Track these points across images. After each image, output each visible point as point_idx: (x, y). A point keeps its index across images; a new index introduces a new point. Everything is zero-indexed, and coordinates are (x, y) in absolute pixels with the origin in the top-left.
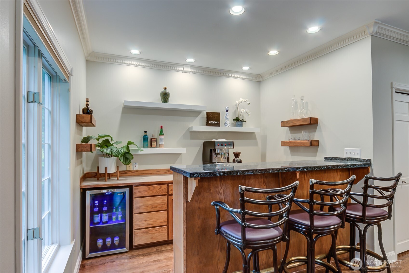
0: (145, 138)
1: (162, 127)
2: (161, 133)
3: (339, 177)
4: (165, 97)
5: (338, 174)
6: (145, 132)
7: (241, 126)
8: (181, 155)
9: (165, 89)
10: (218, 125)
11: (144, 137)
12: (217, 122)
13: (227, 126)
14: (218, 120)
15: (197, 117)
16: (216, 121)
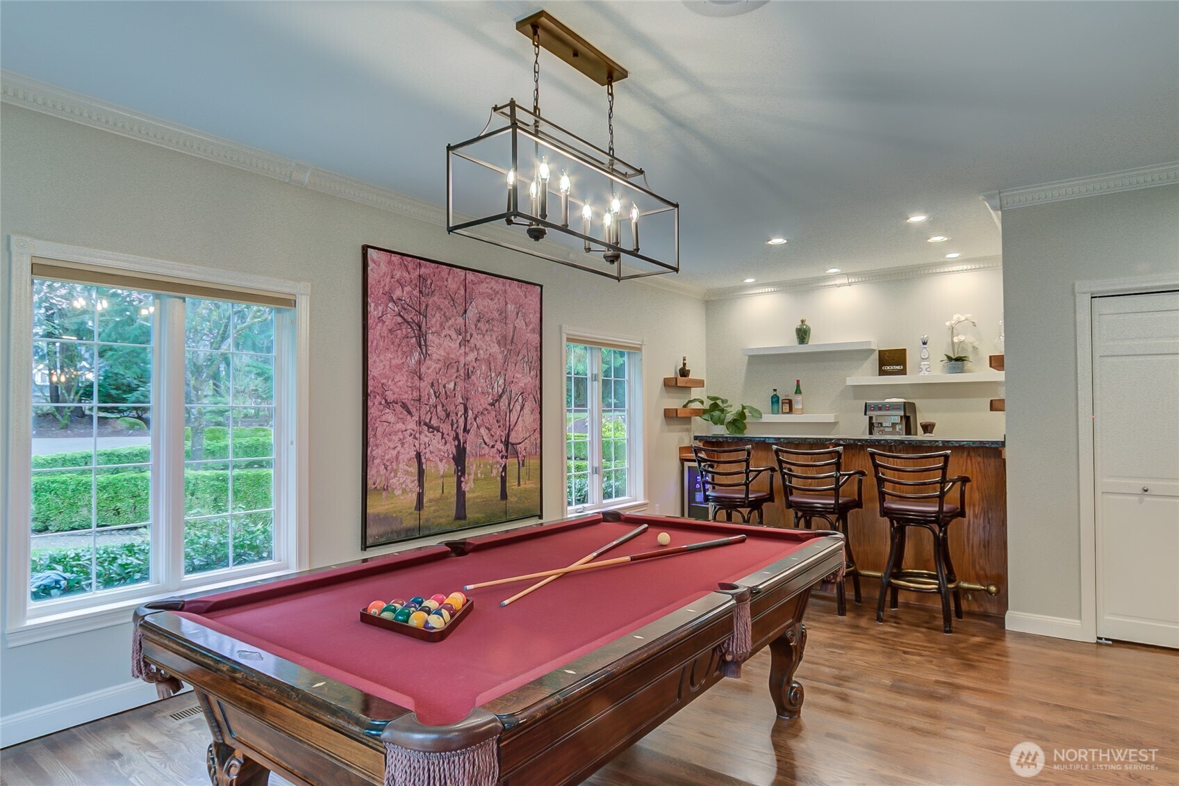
0: (775, 400)
1: (798, 381)
2: (798, 391)
3: (974, 466)
4: (803, 334)
5: (973, 460)
6: (775, 390)
7: (962, 371)
8: (837, 426)
9: (803, 321)
10: (903, 372)
11: (772, 397)
12: (898, 367)
13: (922, 374)
14: (903, 363)
15: (866, 360)
16: (897, 365)
